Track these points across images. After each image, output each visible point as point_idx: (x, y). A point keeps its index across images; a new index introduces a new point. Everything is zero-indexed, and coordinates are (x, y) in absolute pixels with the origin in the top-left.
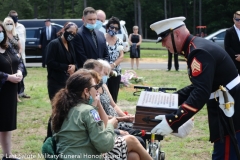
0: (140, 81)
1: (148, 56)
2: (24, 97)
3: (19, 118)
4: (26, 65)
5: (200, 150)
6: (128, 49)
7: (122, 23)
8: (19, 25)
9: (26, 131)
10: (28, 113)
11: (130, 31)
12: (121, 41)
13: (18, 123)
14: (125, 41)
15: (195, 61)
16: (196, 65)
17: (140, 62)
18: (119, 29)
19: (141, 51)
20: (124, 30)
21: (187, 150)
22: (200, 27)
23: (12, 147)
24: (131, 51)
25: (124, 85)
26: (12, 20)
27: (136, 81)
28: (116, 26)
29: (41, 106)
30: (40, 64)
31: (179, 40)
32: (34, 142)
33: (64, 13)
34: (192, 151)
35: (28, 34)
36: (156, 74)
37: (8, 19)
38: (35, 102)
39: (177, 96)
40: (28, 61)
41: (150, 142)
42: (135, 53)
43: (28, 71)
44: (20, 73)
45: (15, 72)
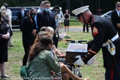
0: (69, 37)
1: (73, 25)
2: (11, 46)
3: (9, 56)
4: (12, 30)
5: (99, 72)
6: (63, 21)
7: (61, 8)
8: (8, 10)
9: (12, 63)
10: (13, 54)
11: (64, 12)
12: (60, 17)
13: (8, 59)
14: (61, 17)
15: (94, 28)
16: (95, 30)
17: (69, 28)
18: (59, 11)
19: (70, 22)
20: (61, 12)
21: (93, 72)
22: (99, 10)
23: (5, 71)
24: (64, 22)
25: (61, 39)
26: (5, 7)
27: (67, 37)
28: (58, 10)
29: (20, 50)
30: (19, 30)
31: (87, 18)
32: (16, 68)
33: (31, 4)
34: (95, 72)
35: (13, 14)
36: (77, 34)
37: (3, 7)
38: (17, 48)
39: (87, 45)
40: (13, 28)
41: (74, 68)
42: (67, 24)
43: (13, 33)
44: (8, 34)
45: (6, 33)
